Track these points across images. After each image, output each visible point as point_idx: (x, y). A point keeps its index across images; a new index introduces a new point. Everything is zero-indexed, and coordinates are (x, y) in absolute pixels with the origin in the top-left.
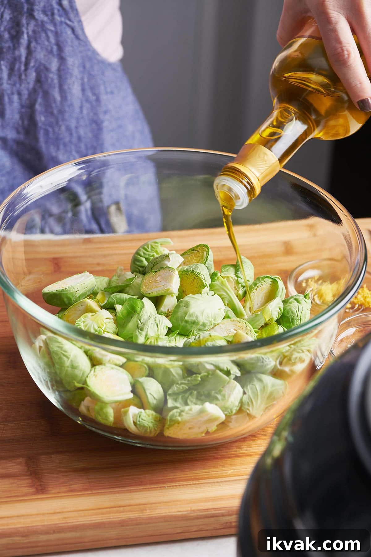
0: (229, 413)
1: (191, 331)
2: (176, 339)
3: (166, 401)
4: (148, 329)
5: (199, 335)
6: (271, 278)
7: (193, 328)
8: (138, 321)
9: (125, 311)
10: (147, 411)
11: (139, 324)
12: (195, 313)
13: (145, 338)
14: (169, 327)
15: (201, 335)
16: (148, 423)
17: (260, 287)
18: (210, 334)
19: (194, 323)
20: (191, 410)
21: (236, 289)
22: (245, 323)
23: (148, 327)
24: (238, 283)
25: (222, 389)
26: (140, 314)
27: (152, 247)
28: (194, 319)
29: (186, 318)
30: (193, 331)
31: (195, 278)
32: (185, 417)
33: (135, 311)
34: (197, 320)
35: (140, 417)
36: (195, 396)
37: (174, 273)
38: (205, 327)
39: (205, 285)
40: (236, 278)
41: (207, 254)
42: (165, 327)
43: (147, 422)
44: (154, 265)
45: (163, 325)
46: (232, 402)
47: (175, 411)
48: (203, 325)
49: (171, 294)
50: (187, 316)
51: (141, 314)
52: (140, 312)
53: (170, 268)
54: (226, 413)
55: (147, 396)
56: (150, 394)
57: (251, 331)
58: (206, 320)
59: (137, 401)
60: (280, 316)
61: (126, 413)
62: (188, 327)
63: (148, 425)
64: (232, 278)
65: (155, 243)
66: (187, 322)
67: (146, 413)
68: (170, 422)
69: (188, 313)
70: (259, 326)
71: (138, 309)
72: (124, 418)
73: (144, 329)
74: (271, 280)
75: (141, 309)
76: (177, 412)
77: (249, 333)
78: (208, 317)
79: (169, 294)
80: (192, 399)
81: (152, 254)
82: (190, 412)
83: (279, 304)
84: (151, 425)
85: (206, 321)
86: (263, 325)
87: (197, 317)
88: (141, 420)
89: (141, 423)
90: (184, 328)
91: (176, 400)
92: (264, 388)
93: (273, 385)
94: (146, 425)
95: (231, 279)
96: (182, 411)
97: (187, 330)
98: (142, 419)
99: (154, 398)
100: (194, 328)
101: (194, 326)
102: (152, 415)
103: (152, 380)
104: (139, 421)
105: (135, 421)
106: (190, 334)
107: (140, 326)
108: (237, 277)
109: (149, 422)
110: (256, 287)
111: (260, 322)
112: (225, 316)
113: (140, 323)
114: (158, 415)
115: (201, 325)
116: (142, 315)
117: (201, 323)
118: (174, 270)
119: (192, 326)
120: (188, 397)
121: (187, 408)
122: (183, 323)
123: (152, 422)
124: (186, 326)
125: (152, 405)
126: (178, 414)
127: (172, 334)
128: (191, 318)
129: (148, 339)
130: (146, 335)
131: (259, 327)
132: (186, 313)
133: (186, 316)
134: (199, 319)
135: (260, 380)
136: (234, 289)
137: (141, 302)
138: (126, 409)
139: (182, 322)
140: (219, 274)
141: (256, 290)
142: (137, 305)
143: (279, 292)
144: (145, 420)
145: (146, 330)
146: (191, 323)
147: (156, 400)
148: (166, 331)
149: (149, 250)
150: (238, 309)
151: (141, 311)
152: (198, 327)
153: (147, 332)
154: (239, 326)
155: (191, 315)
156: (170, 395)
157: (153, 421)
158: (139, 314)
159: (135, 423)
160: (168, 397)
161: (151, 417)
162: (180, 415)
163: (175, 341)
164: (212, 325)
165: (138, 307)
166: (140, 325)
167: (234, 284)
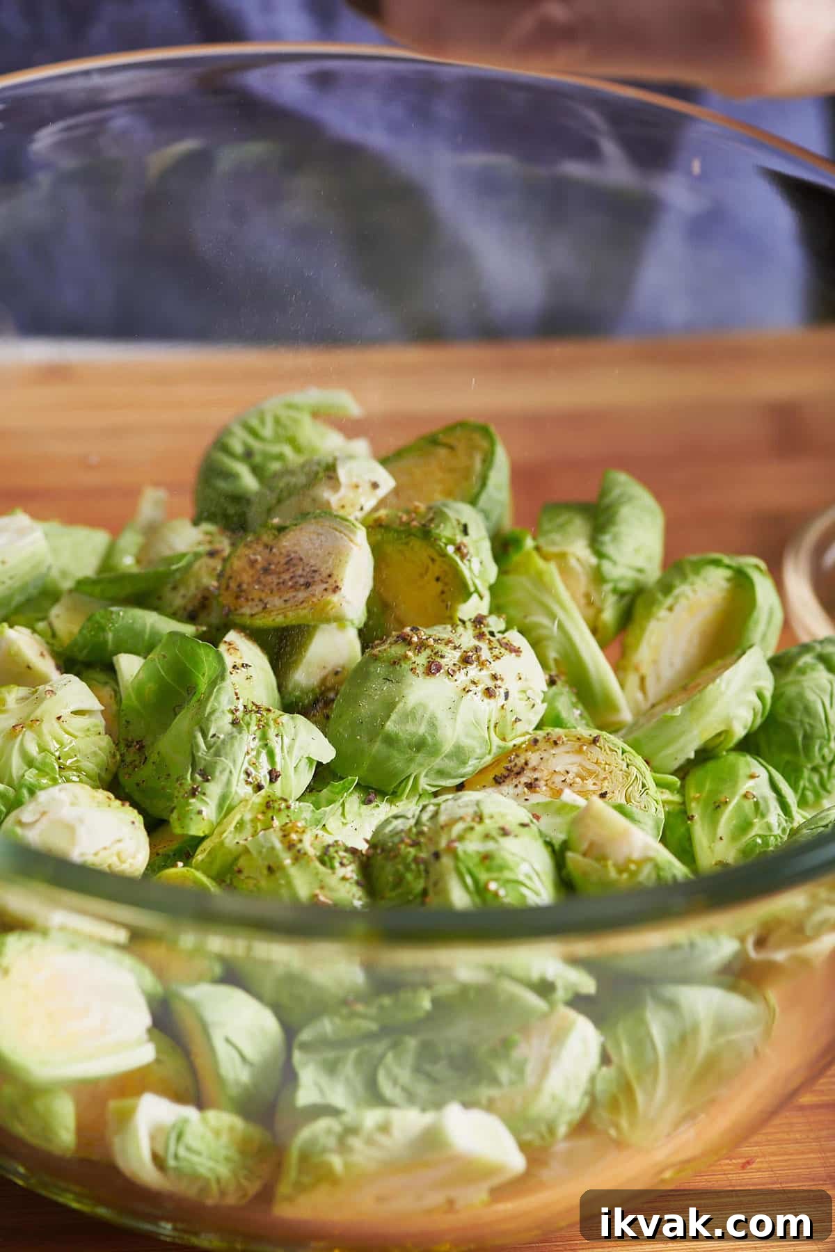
0: (542, 1138)
1: (410, 776)
2: (347, 806)
3: (289, 1076)
4: (231, 772)
5: (438, 805)
6: (728, 567)
7: (413, 766)
8: (195, 737)
9: (151, 686)
10: (212, 1115)
11: (197, 746)
12: (425, 707)
13: (220, 806)
14: (319, 764)
15: (443, 807)
16: (211, 1164)
17: (683, 601)
18: (478, 804)
19: (419, 745)
20: (384, 1128)
21: (590, 604)
22: (620, 752)
23: (234, 762)
24: (598, 577)
25: (517, 1037)
26: (205, 707)
27: (277, 421)
28: (422, 730)
29: (390, 726)
30: (416, 779)
31: (433, 560)
32: (363, 1154)
33: (191, 689)
34: (433, 736)
35: (179, 1137)
36: (409, 1058)
37: (351, 541)
38: (464, 763)
39: (472, 589)
40: (594, 560)
41: (488, 460)
42: (305, 761)
43: (210, 1158)
44: (279, 501)
45: (295, 752)
46: (554, 1098)
47: (323, 1124)
48: (458, 758)
49: (340, 620)
50: (394, 716)
51: (208, 710)
52: (208, 699)
53: (336, 516)
54: (528, 1136)
55: (212, 1050)
56: (228, 1040)
57: (644, 786)
58: (467, 735)
59: (173, 1066)
60: (759, 721)
61: (125, 1118)
62: (398, 761)
63: (211, 1169)
64: (578, 560)
65: (290, 406)
66: (390, 741)
67: (204, 1121)
68: (301, 1171)
69: (400, 706)
70: (676, 759)
71: (203, 684)
72: (117, 1142)
73: (217, 774)
74: (728, 573)
75: (213, 684)
76: (329, 1131)
77: (637, 795)
78: (477, 723)
79: (328, 620)
80: (396, 1070)
81: (275, 449)
82: (383, 1139)
83: (755, 676)
84: (224, 1171)
85: (467, 742)
86: (692, 755)
87: (433, 725)
88: (182, 1152)
89: (184, 1164)
90: (378, 764)
91: (331, 1068)
92: (683, 1039)
93: (721, 1027)
94: (203, 1171)
95: (573, 562)
96: (351, 1130)
97: (393, 774)
98: (189, 1149)
99: (244, 1059)
100: (421, 765)
101: (419, 757)
102: (232, 1129)
103: (237, 997)
104: (176, 1157)
105: (161, 1152)
106: (403, 784)
107: (199, 757)
108: (600, 555)
109: (217, 1161)
110: (669, 601)
111: (677, 746)
112: (543, 717)
113: (203, 746)
114: (256, 1132)
115: (446, 756)
116: (213, 712)
117: (447, 748)
118: (351, 529)
119: (411, 760)
120: (382, 1057)
121: (371, 1117)
122: (378, 746)
123: (227, 1159)
124: (388, 758)
125: (234, 1091)
126: (332, 1142)
127: (333, 786)
128: (410, 728)
129: (230, 809)
130: (224, 798)
131: (676, 765)
132: (390, 706)
133: (389, 717)
134: (439, 734)
135: (671, 1005)
136: (583, 601)
137: (212, 654)
138: (127, 1102)
139: (371, 740)
140: (529, 543)
141: (670, 609)
142: (197, 663)
143: (756, 623)
144: (199, 1153)
145: (224, 777)
146: (410, 746)
147: (251, 1065)
148: (307, 777)
149: (268, 431)
150: (597, 687)
151: (211, 693)
152: (438, 763)
153: (228, 783)
154: (596, 763)
155: (410, 716)
156: (305, 1047)
157: (233, 1153)
158: (202, 703)
159: (159, 1161)
160: (297, 1056)
161: (225, 1139)
162: (343, 1146)
163: (343, 814)
164: (489, 753)
165: (204, 674)
166: (200, 754)
167: (583, 584)
